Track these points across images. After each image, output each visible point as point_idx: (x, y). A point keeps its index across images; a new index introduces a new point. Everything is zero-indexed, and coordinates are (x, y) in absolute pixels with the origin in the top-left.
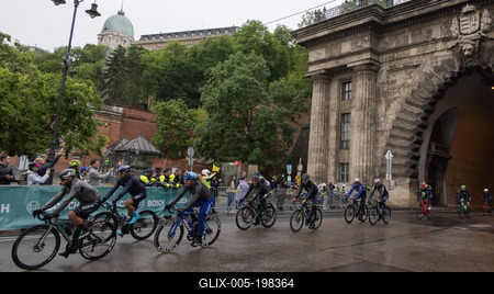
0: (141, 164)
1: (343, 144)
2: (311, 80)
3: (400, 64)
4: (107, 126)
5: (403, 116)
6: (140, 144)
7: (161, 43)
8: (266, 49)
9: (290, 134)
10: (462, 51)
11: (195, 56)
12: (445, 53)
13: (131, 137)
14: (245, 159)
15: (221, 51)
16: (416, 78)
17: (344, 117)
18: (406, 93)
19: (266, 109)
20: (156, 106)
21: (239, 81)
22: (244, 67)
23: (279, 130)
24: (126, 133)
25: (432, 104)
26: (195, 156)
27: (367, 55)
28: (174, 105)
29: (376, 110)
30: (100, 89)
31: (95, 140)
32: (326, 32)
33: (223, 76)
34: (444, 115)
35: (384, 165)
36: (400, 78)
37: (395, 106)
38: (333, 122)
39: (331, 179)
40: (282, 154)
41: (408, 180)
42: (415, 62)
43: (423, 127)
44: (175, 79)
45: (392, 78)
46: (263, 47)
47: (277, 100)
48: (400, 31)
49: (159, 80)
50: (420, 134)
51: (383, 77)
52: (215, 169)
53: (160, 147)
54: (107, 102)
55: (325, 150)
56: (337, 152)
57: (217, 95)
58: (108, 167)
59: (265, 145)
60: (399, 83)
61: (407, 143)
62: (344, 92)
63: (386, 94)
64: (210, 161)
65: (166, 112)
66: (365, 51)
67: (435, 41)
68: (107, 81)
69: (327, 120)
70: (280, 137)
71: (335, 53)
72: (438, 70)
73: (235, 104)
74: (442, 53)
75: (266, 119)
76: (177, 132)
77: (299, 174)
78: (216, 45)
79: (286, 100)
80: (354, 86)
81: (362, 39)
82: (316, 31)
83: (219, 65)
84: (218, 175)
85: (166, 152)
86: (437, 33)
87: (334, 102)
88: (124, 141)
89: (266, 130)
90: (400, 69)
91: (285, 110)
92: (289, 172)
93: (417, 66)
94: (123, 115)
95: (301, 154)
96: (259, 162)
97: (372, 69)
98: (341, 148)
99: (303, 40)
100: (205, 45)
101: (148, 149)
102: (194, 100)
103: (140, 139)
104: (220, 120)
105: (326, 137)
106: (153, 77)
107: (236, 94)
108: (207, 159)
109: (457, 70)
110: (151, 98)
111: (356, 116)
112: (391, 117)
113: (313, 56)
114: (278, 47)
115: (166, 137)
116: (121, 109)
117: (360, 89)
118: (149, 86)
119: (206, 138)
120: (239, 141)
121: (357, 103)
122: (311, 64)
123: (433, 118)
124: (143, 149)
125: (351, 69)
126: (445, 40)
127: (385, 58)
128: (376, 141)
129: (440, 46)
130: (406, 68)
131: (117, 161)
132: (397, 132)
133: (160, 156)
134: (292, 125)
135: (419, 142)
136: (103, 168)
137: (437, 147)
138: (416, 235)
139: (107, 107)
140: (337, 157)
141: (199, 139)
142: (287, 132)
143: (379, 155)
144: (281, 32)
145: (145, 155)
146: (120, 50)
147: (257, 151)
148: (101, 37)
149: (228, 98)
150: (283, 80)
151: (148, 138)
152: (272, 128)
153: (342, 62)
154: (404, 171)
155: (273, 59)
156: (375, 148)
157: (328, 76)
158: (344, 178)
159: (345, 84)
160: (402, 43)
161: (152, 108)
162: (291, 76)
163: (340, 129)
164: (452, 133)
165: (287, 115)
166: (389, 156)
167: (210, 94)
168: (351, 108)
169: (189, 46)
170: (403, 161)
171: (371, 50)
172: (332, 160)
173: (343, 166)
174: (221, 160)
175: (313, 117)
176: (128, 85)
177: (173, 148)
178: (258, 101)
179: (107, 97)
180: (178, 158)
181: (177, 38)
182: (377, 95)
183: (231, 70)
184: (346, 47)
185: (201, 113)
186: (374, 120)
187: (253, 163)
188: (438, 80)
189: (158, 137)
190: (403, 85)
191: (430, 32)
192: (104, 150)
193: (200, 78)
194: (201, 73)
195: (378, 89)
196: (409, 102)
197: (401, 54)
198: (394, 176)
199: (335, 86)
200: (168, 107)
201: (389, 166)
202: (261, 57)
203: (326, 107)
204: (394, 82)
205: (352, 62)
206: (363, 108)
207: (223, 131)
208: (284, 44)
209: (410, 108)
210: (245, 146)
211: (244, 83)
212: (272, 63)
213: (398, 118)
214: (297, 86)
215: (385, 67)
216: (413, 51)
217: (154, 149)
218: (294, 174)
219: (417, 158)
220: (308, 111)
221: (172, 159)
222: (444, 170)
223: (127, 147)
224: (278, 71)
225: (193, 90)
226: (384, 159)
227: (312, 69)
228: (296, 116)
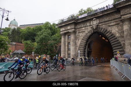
0: (20, 56)
1: (69, 49)
2: (61, 35)
3: (81, 31)
4: (11, 47)
5: (82, 43)
6: (20, 51)
7: (25, 27)
8: (51, 28)
9: (57, 48)
10: (93, 28)
11: (33, 30)
12: (90, 29)
13: (18, 50)
14: (46, 54)
15: (40, 29)
16: (84, 34)
17: (69, 43)
18: (82, 37)
19: (51, 42)
20: (24, 42)
21: (44, 36)
22: (46, 32)
23: (54, 47)
24: (16, 49)
25: (88, 40)
26: (34, 54)
27: (74, 29)
28: (29, 42)
29: (76, 42)
30: (9, 38)
31: (8, 51)
32: (64, 24)
33: (40, 35)
34: (90, 42)
35: (78, 54)
36: (81, 34)
37: (80, 41)
38: (66, 44)
39: (66, 57)
40: (55, 52)
41: (83, 57)
42: (84, 31)
43: (86, 45)
44: (29, 36)
45: (79, 34)
46: (50, 28)
47: (53, 40)
48: (80, 24)
49: (25, 36)
50: (85, 46)
51: (77, 34)
52: (39, 56)
53: (25, 52)
54: (11, 41)
55: (65, 51)
56: (68, 51)
57: (39, 39)
58: (12, 57)
59: (51, 50)
60: (81, 35)
61: (83, 49)
62: (69, 38)
63: (78, 38)
64: (38, 55)
65: (27, 43)
66: (73, 28)
67: (88, 26)
68: (11, 36)
69: (65, 44)
70: (54, 48)
71: (66, 29)
72: (89, 32)
73: (44, 41)
74: (89, 29)
75: (51, 44)
76: (29, 48)
77: (59, 57)
78: (38, 28)
79: (55, 40)
80: (71, 36)
81: (72, 26)
82: (62, 24)
83: (40, 32)
84: (40, 58)
85: (27, 53)
86: (88, 24)
87: (66, 40)
88: (16, 51)
89: (51, 47)
90: (81, 32)
91: (55, 42)
92: (57, 56)
93: (84, 32)
94: (16, 44)
95: (59, 52)
96: (50, 54)
97: (75, 32)
98: (68, 50)
99: (59, 26)
100: (36, 27)
101: (22, 53)
102: (33, 40)
103: (20, 50)
104: (40, 45)
105: (65, 48)
106: (23, 35)
107: (44, 39)
108: (37, 54)
109: (93, 32)
110: (23, 40)
111: (71, 43)
112: (79, 43)
113: (61, 30)
114: (53, 28)
115: (27, 49)
116: (15, 43)
117: (72, 37)
118: (22, 37)
119: (37, 49)
120: (45, 50)
121: (72, 40)
122: (61, 31)
123: (88, 43)
124: (21, 52)
125: (70, 32)
126: (90, 26)
127: (77, 30)
128: (76, 48)
129: (89, 27)
130: (82, 32)
131: (14, 56)
132: (80, 46)
133: (25, 54)
134: (57, 45)
135: (85, 48)
136: (11, 58)
137: (89, 49)
139: (11, 43)
140: (67, 52)
141: (35, 50)
142: (56, 47)
143: (77, 51)
144: (54, 24)
146: (14, 29)
147: (49, 52)
148: (9, 26)
149: (42, 40)
150: (55, 35)
151: (22, 50)
152: (53, 46)
153: (68, 31)
154: (82, 55)
155: (52, 30)
156: (76, 50)
157: (65, 34)
158: (69, 57)
159: (69, 36)
160: (81, 27)
161: (23, 43)
162: (56, 34)
163: (68, 46)
164: (92, 46)
165: (56, 43)
166: (79, 52)
167: (37, 39)
168: (70, 41)
169: (32, 28)
170: (82, 53)
171: (74, 28)
172: (66, 53)
173: (69, 54)
174: (40, 54)
175: (62, 44)
176: (17, 37)
177: (29, 52)
178: (49, 40)
179: (11, 40)
180: (30, 54)
181: (29, 26)
182: (76, 38)
183: (42, 33)
184: (69, 28)
185: (35, 43)
186: (76, 44)
187: (48, 55)
188: (89, 35)
189: (25, 49)
190: (81, 36)
191: (87, 24)
192: (11, 53)
193: (35, 35)
194: (35, 34)
195: (76, 37)
196: (83, 40)
197: (81, 29)
198: (80, 56)
199: (67, 36)
200: (27, 42)
202: (49, 30)
203: (65, 41)
204: (79, 35)
205: (70, 31)
206: (73, 41)
207: (41, 48)
208: (55, 27)
209: (83, 41)
210: (46, 51)
211: (46, 36)
212: (52, 31)
213: (81, 43)
214: (58, 37)
215: (77, 32)
216: (83, 28)
217: (24, 53)
218: (58, 57)
219: (85, 52)
220: (61, 42)
221: (28, 54)
222: (91, 54)
223: (17, 52)
224: (53, 33)
225: (33, 38)
226: (78, 52)
227: (61, 33)
228: (58, 43)
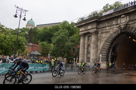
0: (37, 58)
1: (88, 53)
2: (80, 36)
3: (104, 31)
4: (28, 49)
5: (105, 45)
6: (36, 53)
7: (42, 27)
8: (69, 28)
9: (74, 50)
10: (121, 28)
11: (50, 30)
12: (116, 28)
13: (34, 51)
14: (63, 57)
15: (57, 29)
16: (108, 35)
17: (89, 45)
18: (105, 39)
19: (69, 44)
20: (40, 43)
21: (61, 36)
22: (63, 33)
23: (72, 49)
24: (33, 50)
25: (113, 42)
26: (50, 56)
27: (95, 29)
28: (45, 43)
29: (97, 44)
30: (26, 39)
31: (25, 52)
32: (84, 23)
33: (57, 35)
34: (115, 45)
35: (99, 58)
36: (104, 35)
37: (102, 43)
38: (86, 47)
39: (85, 61)
40: (72, 55)
41: (106, 62)
42: (108, 31)
43: (110, 48)
44: (45, 36)
45: (102, 35)
46: (68, 27)
47: (71, 41)
48: (104, 23)
49: (41, 37)
50: (109, 50)
51: (99, 35)
52: (55, 59)
53: (41, 53)
54: (28, 42)
55: (84, 54)
56: (87, 55)
57: (56, 40)
58: (29, 59)
59: (68, 53)
60: (104, 36)
61: (106, 52)
62: (89, 39)
63: (100, 39)
64: (54, 57)
65: (43, 45)
66: (94, 28)
67: (114, 25)
68: (28, 37)
69: (84, 47)
70: (72, 51)
71: (87, 29)
72: (114, 33)
73: (60, 43)
74: (115, 28)
75: (68, 46)
76: (46, 50)
77: (77, 60)
78: (55, 28)
79: (74, 41)
80: (92, 37)
81: (94, 25)
82: (82, 23)
83: (56, 32)
84: (56, 61)
85: (43, 55)
86: (114, 23)
87: (86, 42)
88: (32, 52)
89: (68, 49)
90: (104, 33)
91: (73, 44)
92: (74, 60)
93: (108, 32)
94: (32, 45)
95: (77, 55)
96: (66, 57)
97: (96, 33)
98: (88, 54)
99: (78, 25)
100: (53, 27)
101: (38, 54)
102: (50, 41)
103: (36, 51)
104: (57, 46)
105: (84, 51)
106: (39, 36)
107: (61, 40)
108: (53, 56)
109: (120, 33)
110: (39, 41)
111: (92, 45)
112: (101, 45)
113: (81, 30)
114: (72, 27)
115: (43, 51)
116: (32, 44)
117: (93, 38)
118: (38, 38)
119: (53, 51)
120: (61, 52)
121: (92, 42)
122: (80, 32)
123: (113, 45)
124: (37, 54)
125: (91, 33)
126: (116, 25)
127: (100, 30)
128: (97, 52)
129: (115, 26)
130: (106, 32)
131: (31, 57)
132: (103, 49)
133: (41, 56)
134: (75, 48)
135: (109, 52)
136: (27, 59)
137: (114, 53)
138: (108, 76)
139: (28, 43)
140: (87, 56)
141: (51, 52)
142: (74, 49)
143: (98, 55)
144: (72, 23)
145: (38, 55)
146: (31, 29)
147: (66, 54)
148: (27, 26)
149: (59, 41)
150: (73, 36)
151: (38, 51)
152: (70, 48)
153: (88, 31)
154: (105, 59)
155: (70, 31)
156: (97, 53)
157: (85, 35)
158: (89, 61)
159: (89, 37)
160: (105, 26)
161: (39, 44)
162: (75, 35)
163: (88, 49)
164: (118, 49)
165: (74, 45)
166: (101, 56)
167: (54, 40)
168: (91, 43)
169: (49, 27)
170: (105, 57)
171: (96, 28)
172: (85, 57)
173: (88, 58)
174: (57, 57)
175: (81, 46)
176: (33, 38)
177: (45, 54)
178: (66, 42)
180: (46, 56)
181: (46, 26)
182: (98, 40)
183: (59, 34)
184: (89, 27)
185: (52, 45)
186: (97, 46)
187: (65, 57)
188: (114, 36)
189: (41, 51)
190: (105, 37)
191: (112, 23)
192: (28, 54)
193: (51, 36)
194: (52, 34)
195: (98, 38)
196: (106, 42)
197: (104, 29)
198: (102, 61)
199: (86, 38)
200: (43, 43)
201: (101, 58)
202: (67, 30)
203: (84, 43)
205: (91, 31)
206: (94, 43)
207: (57, 49)
208: (73, 27)
209: (106, 43)
210: (63, 53)
211: (63, 37)
212: (70, 32)
213: (103, 46)
214: (76, 38)
215: (100, 32)
216: (108, 28)
217: (40, 54)
218: (75, 61)
219: (108, 56)
220: (79, 44)
221: (44, 56)
222: (115, 59)
223: (33, 53)
224: (71, 34)
225: (50, 39)
226: (99, 56)
227: (80, 33)
228: (76, 45)
